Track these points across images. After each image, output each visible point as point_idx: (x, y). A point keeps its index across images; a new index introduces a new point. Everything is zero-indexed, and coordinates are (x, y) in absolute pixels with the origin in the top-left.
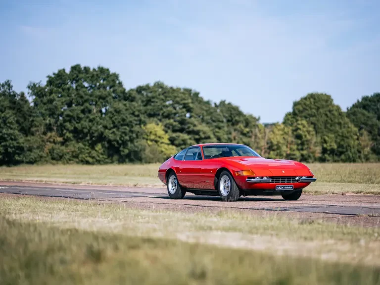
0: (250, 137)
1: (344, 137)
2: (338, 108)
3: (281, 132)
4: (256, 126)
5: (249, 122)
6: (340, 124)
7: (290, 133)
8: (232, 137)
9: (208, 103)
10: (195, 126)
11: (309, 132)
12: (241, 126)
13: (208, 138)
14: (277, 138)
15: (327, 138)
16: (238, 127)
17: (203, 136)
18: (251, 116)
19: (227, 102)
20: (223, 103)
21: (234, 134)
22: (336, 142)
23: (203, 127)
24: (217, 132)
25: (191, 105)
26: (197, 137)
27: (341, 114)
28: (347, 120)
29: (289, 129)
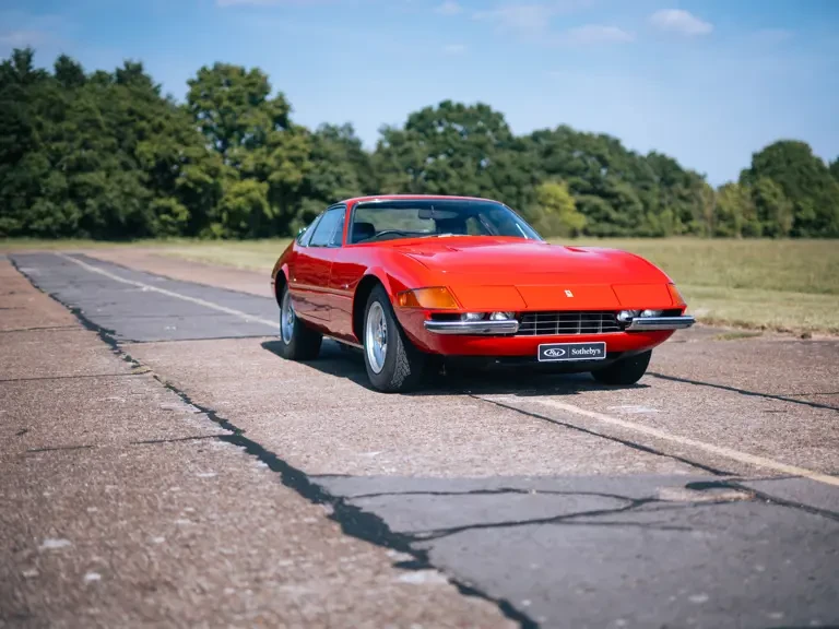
0: (691, 202)
1: (826, 202)
2: (819, 161)
3: (736, 195)
4: (700, 186)
5: (692, 181)
6: (820, 184)
7: (749, 197)
8: (665, 201)
9: (632, 154)
10: (612, 185)
11: (775, 195)
12: (679, 187)
13: (630, 202)
14: (729, 205)
15: (800, 204)
16: (674, 188)
17: (623, 199)
18: (693, 173)
20: (652, 155)
21: (668, 197)
22: (814, 209)
23: (625, 189)
25: (608, 157)
26: (615, 201)
27: (822, 169)
28: (831, 178)
29: (748, 190)
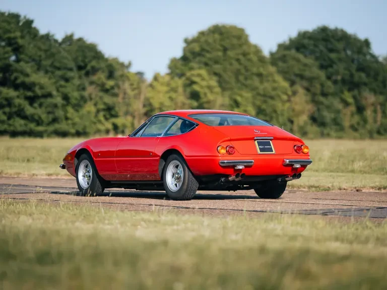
0: (116, 95)
1: (267, 97)
2: (257, 51)
3: (165, 89)
4: (125, 77)
5: (113, 70)
6: (260, 75)
7: (180, 90)
8: (86, 94)
9: (47, 37)
10: (27, 75)
11: (210, 88)
12: (101, 76)
13: (49, 95)
14: (160, 98)
15: (239, 99)
16: (94, 78)
17: (39, 92)
18: (116, 60)
19: (76, 37)
20: (69, 39)
21: (91, 90)
22: (254, 104)
23: (40, 78)
24: (61, 86)
25: (20, 41)
26: (29, 94)
27: (262, 59)
28: (272, 69)
29: (179, 82)
